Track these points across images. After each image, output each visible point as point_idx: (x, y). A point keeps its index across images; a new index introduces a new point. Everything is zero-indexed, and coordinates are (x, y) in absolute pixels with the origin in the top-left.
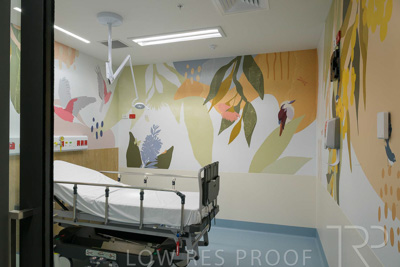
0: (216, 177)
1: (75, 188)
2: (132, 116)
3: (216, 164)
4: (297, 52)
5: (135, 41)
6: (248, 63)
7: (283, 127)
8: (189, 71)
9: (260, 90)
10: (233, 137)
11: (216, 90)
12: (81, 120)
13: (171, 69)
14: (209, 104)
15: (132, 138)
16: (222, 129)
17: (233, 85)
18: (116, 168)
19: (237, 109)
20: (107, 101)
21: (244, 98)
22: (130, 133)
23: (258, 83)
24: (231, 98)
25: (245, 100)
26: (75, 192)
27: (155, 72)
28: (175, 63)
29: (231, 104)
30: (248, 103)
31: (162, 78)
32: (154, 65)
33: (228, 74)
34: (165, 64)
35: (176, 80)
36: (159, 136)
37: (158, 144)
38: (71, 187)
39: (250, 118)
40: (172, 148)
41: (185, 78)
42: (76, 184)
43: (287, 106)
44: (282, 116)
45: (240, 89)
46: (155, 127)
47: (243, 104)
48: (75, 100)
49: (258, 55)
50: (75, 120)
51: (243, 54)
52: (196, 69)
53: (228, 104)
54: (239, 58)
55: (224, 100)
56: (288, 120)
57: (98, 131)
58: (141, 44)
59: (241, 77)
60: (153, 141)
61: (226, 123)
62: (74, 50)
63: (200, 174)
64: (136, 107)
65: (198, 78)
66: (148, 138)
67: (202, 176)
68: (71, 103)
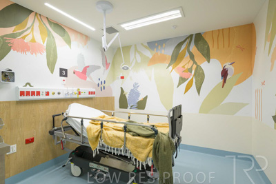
0: (180, 116)
1: (82, 121)
2: (122, 78)
3: (180, 106)
4: (236, 27)
5: (123, 26)
6: (198, 39)
7: (225, 82)
8: (157, 47)
9: (207, 56)
10: (187, 89)
11: (176, 58)
12: (91, 79)
13: (145, 47)
14: (171, 68)
15: (122, 91)
16: (180, 84)
17: (187, 54)
18: (113, 109)
19: (190, 70)
20: (107, 68)
21: (195, 62)
22: (121, 88)
23: (206, 52)
24: (186, 63)
25: (196, 64)
26: (82, 124)
27: (136, 50)
28: (148, 43)
29: (186, 67)
30: (198, 66)
31: (140, 53)
32: (135, 45)
33: (183, 47)
34: (142, 44)
35: (149, 54)
36: (139, 89)
37: (138, 94)
38: (79, 120)
39: (200, 76)
40: (147, 96)
41: (155, 52)
42: (82, 119)
43: (228, 66)
44: (224, 74)
45: (192, 57)
46: (136, 84)
47: (195, 66)
48: (88, 67)
49: (205, 33)
50: (88, 79)
51: (194, 33)
52: (162, 46)
53: (184, 67)
54: (191, 36)
55: (181, 65)
56: (228, 77)
57: (102, 86)
58: (127, 29)
59: (193, 48)
60: (135, 92)
61: (182, 80)
62: (87, 37)
63: (169, 114)
64: (123, 68)
65: (163, 51)
66: (132, 90)
67: (171, 115)
68: (85, 69)
